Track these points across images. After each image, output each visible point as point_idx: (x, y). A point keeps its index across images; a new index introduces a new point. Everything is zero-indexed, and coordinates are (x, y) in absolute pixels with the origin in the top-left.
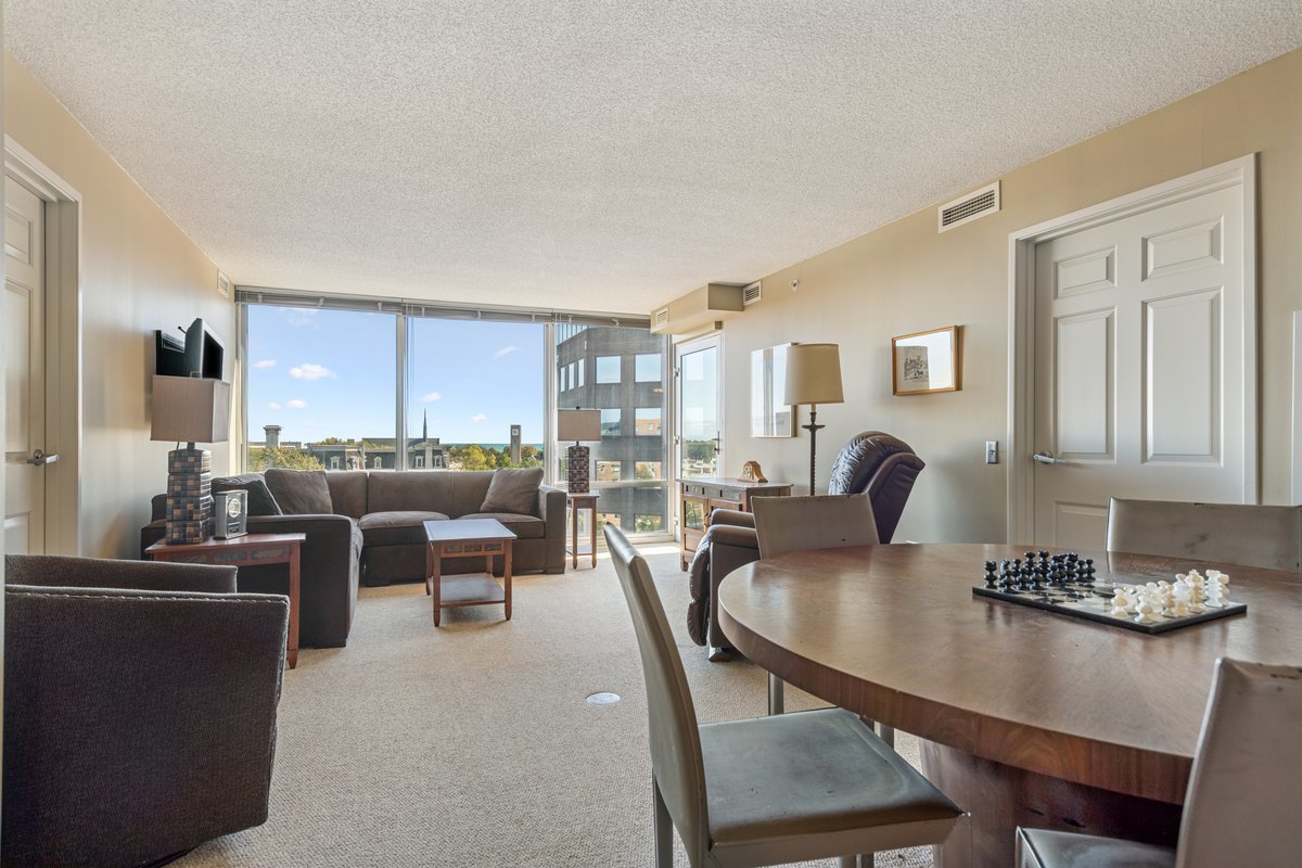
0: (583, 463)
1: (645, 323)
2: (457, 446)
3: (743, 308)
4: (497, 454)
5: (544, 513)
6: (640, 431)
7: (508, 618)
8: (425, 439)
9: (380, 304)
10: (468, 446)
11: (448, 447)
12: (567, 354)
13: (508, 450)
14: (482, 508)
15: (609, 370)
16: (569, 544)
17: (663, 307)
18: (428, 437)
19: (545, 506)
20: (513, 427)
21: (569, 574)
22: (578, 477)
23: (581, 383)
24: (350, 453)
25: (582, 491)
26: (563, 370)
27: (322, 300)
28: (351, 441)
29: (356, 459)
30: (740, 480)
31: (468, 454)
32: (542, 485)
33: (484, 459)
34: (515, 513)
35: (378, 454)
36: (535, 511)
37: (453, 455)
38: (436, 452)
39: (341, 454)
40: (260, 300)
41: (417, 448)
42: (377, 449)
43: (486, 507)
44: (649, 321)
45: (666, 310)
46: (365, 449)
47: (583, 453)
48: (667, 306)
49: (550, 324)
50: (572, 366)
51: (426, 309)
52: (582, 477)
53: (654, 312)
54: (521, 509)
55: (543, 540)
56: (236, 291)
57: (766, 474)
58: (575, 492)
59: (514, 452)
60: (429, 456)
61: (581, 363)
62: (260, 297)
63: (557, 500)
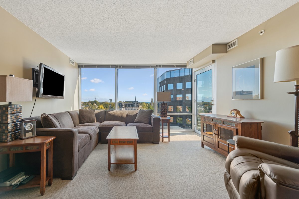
0: (165, 108)
1: (185, 66)
2: (141, 103)
3: (226, 52)
4: (148, 104)
5: (153, 124)
6: (177, 100)
7: (136, 170)
8: (135, 101)
9: (111, 66)
10: (143, 103)
11: (139, 103)
12: (161, 84)
13: (150, 103)
14: (135, 121)
15: (171, 87)
16: (161, 134)
17: (192, 59)
18: (136, 101)
19: (153, 122)
20: (151, 99)
21: (161, 145)
22: (164, 112)
23: (165, 90)
24: (123, 104)
25: (165, 117)
26: (161, 87)
27: (97, 66)
28: (123, 102)
29: (124, 105)
30: (228, 116)
31: (143, 104)
32: (153, 114)
33: (146, 105)
34: (144, 123)
35: (127, 104)
36: (150, 123)
37: (140, 104)
38: (137, 104)
39: (121, 104)
40: (83, 67)
41: (134, 103)
42: (127, 103)
43: (136, 121)
44: (186, 65)
45: (193, 59)
46: (125, 103)
47: (165, 105)
48: (193, 58)
49: (156, 68)
50: (163, 87)
51: (122, 66)
52: (165, 112)
53: (188, 62)
54: (146, 122)
55: (152, 133)
56: (78, 65)
57: (242, 114)
58: (163, 117)
59: (151, 104)
60: (136, 104)
61: (165, 86)
62: (83, 66)
63: (157, 120)
